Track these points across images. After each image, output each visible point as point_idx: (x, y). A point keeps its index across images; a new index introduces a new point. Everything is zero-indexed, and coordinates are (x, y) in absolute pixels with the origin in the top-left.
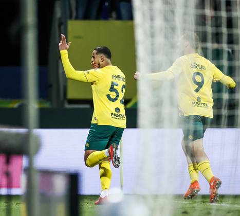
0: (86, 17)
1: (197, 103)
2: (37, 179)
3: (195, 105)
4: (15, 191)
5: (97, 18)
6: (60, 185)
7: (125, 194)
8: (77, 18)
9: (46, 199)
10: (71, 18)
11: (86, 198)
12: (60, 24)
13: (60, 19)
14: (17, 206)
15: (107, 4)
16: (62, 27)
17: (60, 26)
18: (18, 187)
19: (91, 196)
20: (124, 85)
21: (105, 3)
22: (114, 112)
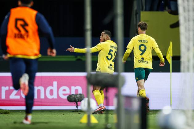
0: (151, 9)
1: (141, 61)
2: (123, 100)
3: (140, 62)
4: (111, 108)
5: (157, 10)
6: (136, 104)
7: (172, 109)
8: (146, 10)
9: (128, 112)
10: (142, 10)
11: (151, 112)
12: (137, 14)
13: (136, 11)
14: (112, 115)
15: (163, 2)
16: (138, 15)
17: (136, 15)
18: (112, 105)
19: (154, 110)
20: (116, 51)
21: (161, 2)
22: (109, 66)
